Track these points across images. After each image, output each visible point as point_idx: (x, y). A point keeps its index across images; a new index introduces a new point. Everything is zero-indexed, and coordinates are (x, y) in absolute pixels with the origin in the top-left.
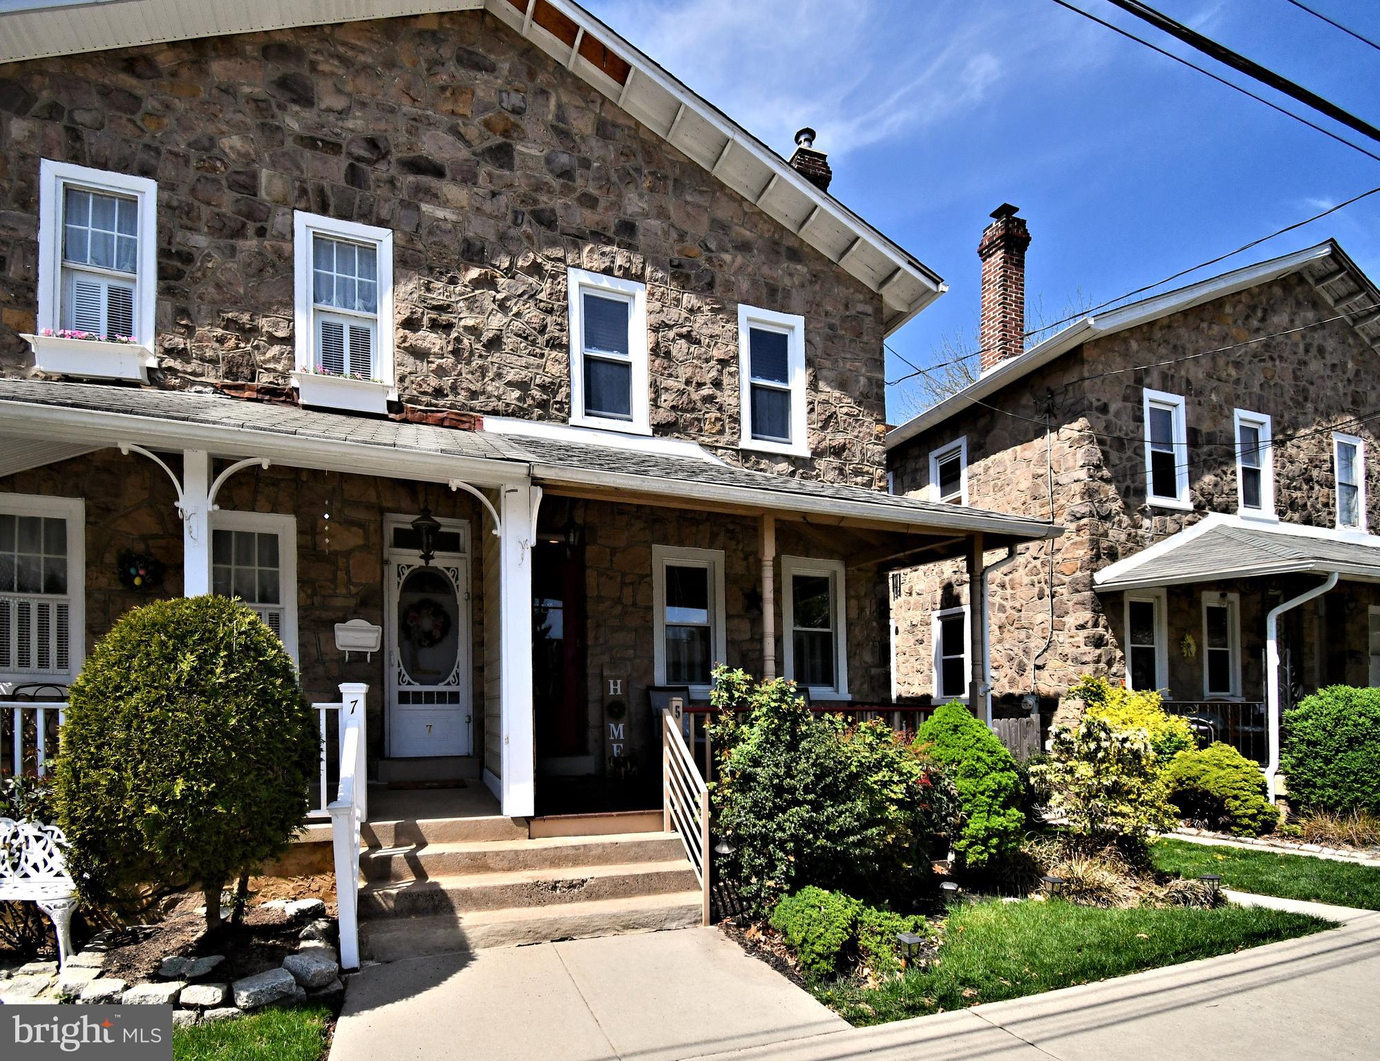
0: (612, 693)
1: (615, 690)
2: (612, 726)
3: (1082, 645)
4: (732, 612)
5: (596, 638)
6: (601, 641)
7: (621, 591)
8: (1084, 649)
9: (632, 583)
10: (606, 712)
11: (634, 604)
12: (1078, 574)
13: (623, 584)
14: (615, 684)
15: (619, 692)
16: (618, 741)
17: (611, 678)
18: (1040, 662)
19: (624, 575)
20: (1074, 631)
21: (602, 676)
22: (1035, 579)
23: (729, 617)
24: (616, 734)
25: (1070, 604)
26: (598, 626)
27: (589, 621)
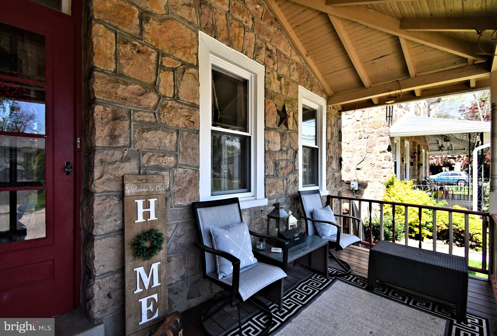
0: (140, 219)
1: (147, 215)
2: (140, 270)
3: (383, 160)
4: (269, 125)
5: (113, 137)
6: (122, 142)
7: (157, 75)
8: (384, 161)
9: (174, 70)
10: (128, 252)
11: (176, 98)
12: (382, 128)
13: (159, 67)
14: (147, 205)
15: (153, 217)
16: (150, 291)
17: (138, 196)
18: (358, 167)
19: (160, 54)
20: (378, 154)
21: (122, 196)
22: (358, 130)
23: (267, 129)
24: (146, 281)
25: (377, 141)
26: (116, 118)
27: (98, 109)
